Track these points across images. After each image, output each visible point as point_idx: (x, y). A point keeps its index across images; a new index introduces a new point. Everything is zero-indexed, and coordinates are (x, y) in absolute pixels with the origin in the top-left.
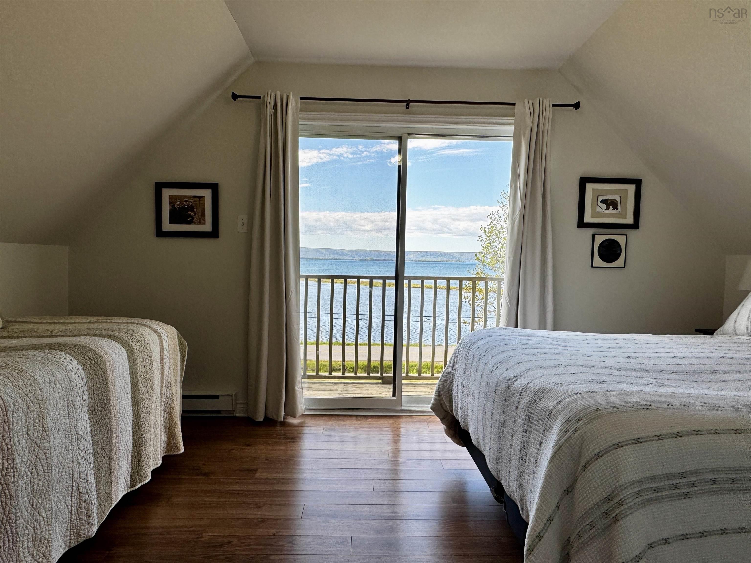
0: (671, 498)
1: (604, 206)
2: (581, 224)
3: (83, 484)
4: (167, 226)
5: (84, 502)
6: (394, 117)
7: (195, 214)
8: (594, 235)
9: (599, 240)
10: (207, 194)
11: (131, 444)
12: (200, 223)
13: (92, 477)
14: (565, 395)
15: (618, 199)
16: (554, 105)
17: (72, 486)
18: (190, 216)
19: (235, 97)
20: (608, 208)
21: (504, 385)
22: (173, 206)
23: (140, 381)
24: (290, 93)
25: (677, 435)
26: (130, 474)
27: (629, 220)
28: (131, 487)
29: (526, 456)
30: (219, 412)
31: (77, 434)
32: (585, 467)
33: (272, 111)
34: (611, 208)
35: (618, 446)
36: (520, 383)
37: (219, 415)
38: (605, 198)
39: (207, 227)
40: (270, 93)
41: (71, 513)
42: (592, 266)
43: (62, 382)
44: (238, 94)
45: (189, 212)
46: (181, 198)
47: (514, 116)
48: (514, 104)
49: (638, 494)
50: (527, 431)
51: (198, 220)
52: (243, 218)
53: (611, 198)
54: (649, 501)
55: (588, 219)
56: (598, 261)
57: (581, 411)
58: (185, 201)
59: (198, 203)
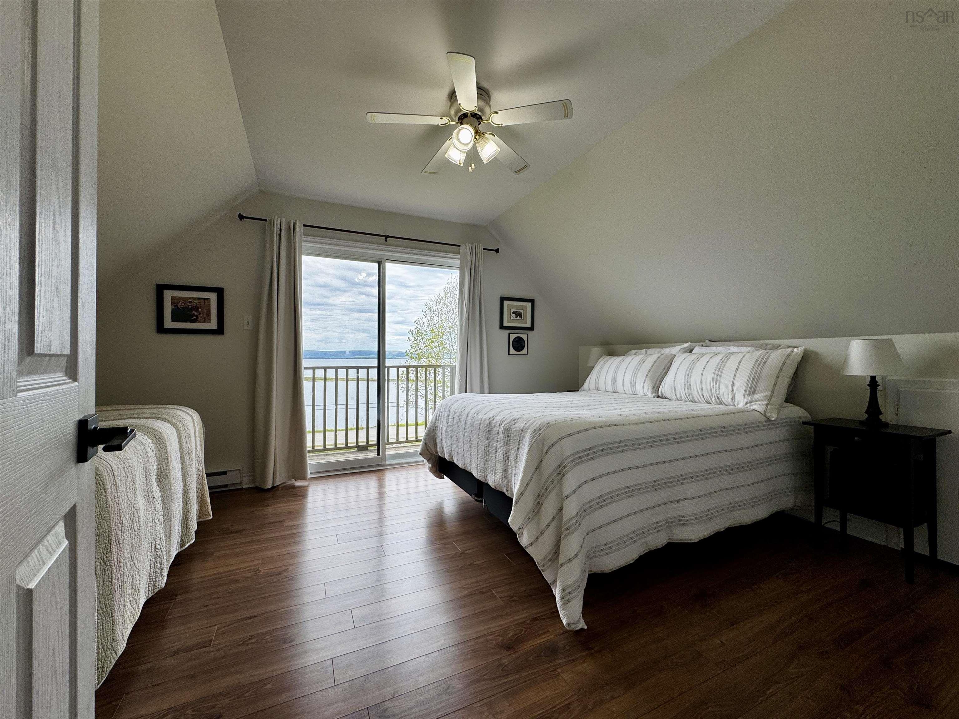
0: (587, 461)
1: (514, 315)
2: (502, 327)
3: (158, 542)
4: (168, 323)
5: (159, 557)
6: (374, 246)
7: (200, 314)
8: (509, 334)
9: (513, 337)
10: (213, 297)
11: (181, 509)
12: (205, 322)
13: (163, 535)
14: (529, 420)
15: (522, 311)
16: (484, 249)
17: (152, 542)
18: (194, 315)
19: (241, 217)
20: (516, 317)
21: (486, 423)
22: (177, 306)
23: (185, 456)
24: (296, 220)
25: (586, 430)
26: (180, 536)
27: (529, 325)
28: (181, 547)
29: (508, 459)
30: (226, 486)
31: (153, 498)
32: (546, 452)
33: (278, 233)
34: (518, 317)
35: (562, 439)
36: (498, 419)
37: (227, 489)
38: (515, 310)
39: (213, 325)
40: (276, 218)
41: (150, 567)
42: (509, 354)
43: (142, 453)
44: (244, 215)
45: (193, 312)
46: (185, 299)
47: (459, 254)
48: (459, 246)
49: (573, 461)
50: (507, 444)
51: (203, 319)
52: (248, 318)
53: (518, 311)
54: (578, 464)
55: (505, 324)
56: (512, 351)
57: (540, 425)
58: (189, 302)
59: (202, 304)
